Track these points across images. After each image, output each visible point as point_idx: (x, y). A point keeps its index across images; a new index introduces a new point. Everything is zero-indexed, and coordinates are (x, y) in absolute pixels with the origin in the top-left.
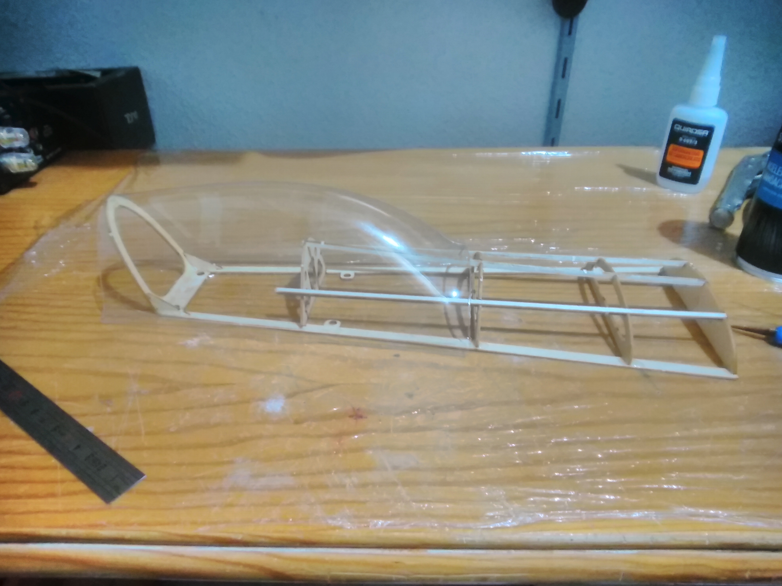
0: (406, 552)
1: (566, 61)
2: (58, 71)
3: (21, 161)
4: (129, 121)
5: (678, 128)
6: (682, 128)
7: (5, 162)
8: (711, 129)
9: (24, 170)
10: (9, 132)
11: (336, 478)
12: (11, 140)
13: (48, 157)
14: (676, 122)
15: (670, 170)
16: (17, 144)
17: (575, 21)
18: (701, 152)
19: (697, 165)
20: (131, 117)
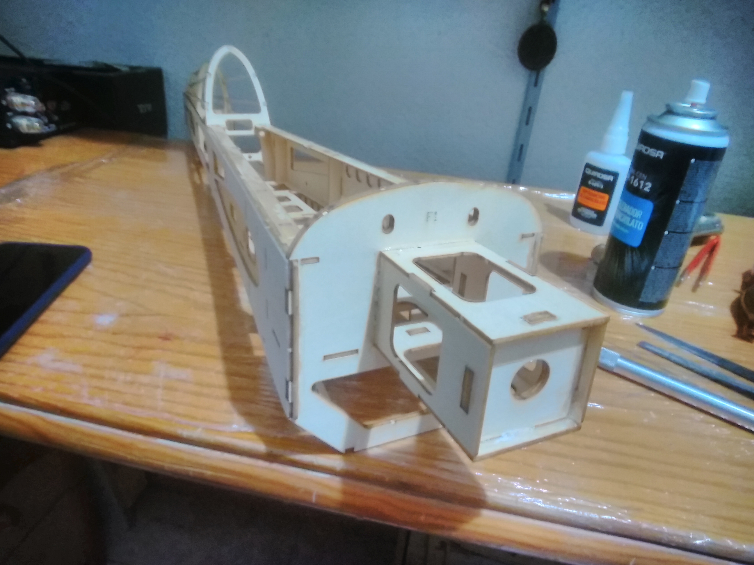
0: (140, 437)
1: (530, 109)
2: (96, 63)
3: (29, 123)
4: (142, 111)
5: (589, 172)
6: (592, 172)
7: (17, 123)
8: (615, 175)
9: (32, 131)
10: (24, 98)
11: (114, 374)
12: (23, 104)
13: (62, 127)
14: (588, 166)
15: (580, 210)
16: (29, 110)
17: (541, 73)
18: (607, 196)
19: (602, 208)
20: (144, 108)
